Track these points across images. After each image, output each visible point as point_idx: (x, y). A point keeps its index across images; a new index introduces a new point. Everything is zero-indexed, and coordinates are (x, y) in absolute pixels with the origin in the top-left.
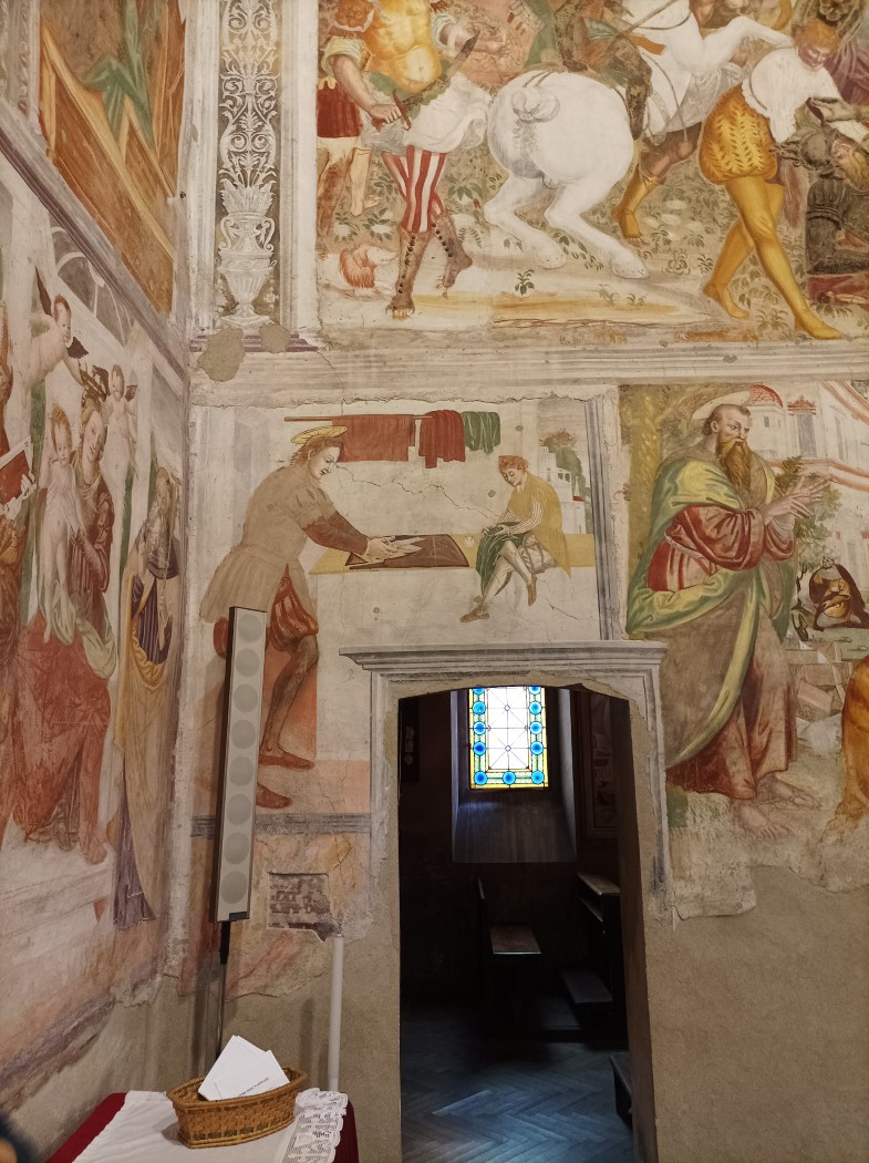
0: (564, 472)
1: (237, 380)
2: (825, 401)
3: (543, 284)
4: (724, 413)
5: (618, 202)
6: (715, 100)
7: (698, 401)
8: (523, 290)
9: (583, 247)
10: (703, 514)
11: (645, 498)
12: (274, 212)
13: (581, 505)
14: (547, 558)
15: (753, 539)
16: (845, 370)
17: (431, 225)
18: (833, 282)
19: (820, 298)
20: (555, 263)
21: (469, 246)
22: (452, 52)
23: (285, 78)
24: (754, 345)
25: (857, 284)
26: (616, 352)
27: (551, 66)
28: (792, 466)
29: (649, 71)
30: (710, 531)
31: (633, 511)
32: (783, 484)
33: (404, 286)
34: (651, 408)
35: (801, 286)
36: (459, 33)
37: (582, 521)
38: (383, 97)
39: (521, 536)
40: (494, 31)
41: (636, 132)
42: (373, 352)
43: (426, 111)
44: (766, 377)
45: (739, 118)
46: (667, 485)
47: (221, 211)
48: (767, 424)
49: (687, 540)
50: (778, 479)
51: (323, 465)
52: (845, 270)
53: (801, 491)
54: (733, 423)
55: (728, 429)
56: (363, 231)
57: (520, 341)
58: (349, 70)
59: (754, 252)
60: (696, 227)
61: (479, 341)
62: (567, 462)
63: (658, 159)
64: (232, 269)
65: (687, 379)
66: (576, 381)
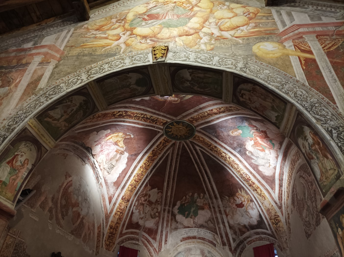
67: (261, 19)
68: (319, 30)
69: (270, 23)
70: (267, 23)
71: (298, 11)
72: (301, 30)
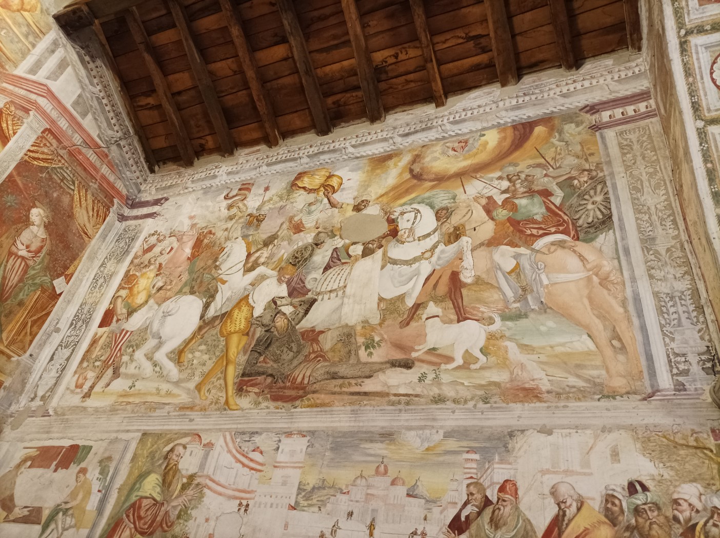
0: (100, 476)
1: (19, 430)
2: (219, 443)
3: (139, 385)
4: (177, 448)
5: (182, 347)
6: (237, 301)
7: (170, 441)
8: (130, 388)
9: (161, 368)
10: (145, 502)
11: (125, 492)
12: (68, 359)
13: (100, 495)
14: (73, 522)
15: (158, 519)
16: (235, 426)
17: (114, 361)
18: (249, 381)
19: (240, 389)
20: (148, 375)
21: (122, 370)
22: (154, 291)
23: (98, 306)
24: (203, 413)
25: (258, 381)
26: (150, 417)
27: (185, 293)
28: (191, 477)
29: (217, 292)
30: (142, 513)
31: (118, 498)
32: (184, 487)
33: (92, 387)
34: (149, 445)
35: (235, 384)
36: (160, 284)
37: (96, 504)
38: (125, 311)
39: (67, 510)
40: (171, 281)
41: (202, 317)
42: (66, 417)
43: (135, 314)
44: (201, 430)
45: (243, 308)
46: (138, 486)
47: (52, 359)
48: (191, 455)
49: (131, 517)
50: (183, 485)
51: (22, 469)
52: (255, 375)
53: (190, 492)
54: (178, 454)
55: (174, 457)
56: (91, 365)
57: (119, 412)
58: (119, 300)
59: (224, 368)
60: (206, 357)
61: (105, 412)
62: (103, 472)
63: (205, 328)
64: (43, 382)
65: (170, 430)
66: (128, 431)
67: (19, 25)
68: (61, 126)
69: (20, 45)
70: (16, 40)
71: (77, 74)
72: (42, 102)
